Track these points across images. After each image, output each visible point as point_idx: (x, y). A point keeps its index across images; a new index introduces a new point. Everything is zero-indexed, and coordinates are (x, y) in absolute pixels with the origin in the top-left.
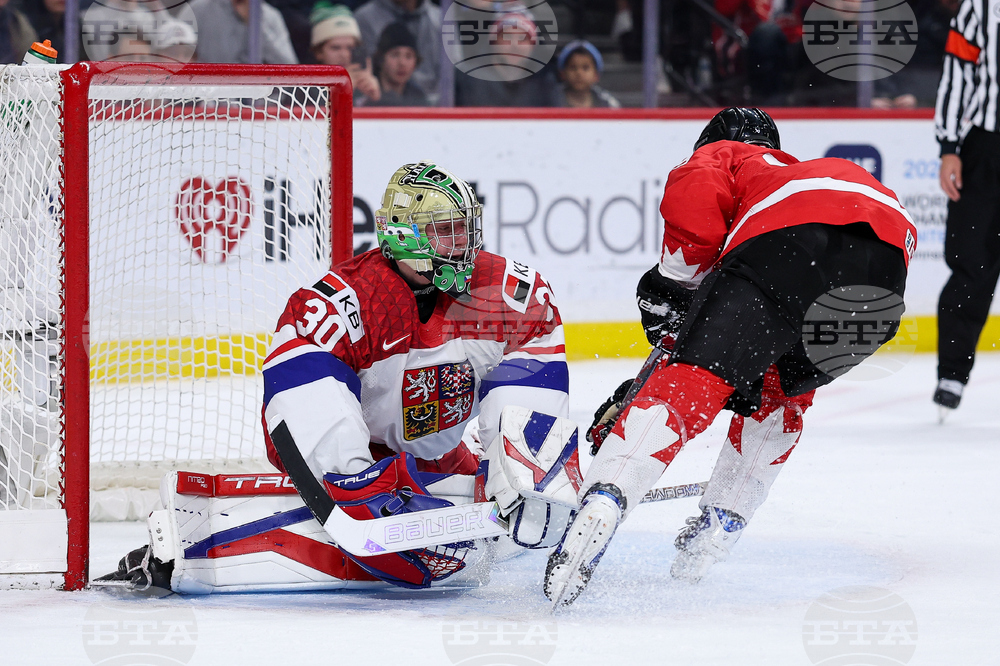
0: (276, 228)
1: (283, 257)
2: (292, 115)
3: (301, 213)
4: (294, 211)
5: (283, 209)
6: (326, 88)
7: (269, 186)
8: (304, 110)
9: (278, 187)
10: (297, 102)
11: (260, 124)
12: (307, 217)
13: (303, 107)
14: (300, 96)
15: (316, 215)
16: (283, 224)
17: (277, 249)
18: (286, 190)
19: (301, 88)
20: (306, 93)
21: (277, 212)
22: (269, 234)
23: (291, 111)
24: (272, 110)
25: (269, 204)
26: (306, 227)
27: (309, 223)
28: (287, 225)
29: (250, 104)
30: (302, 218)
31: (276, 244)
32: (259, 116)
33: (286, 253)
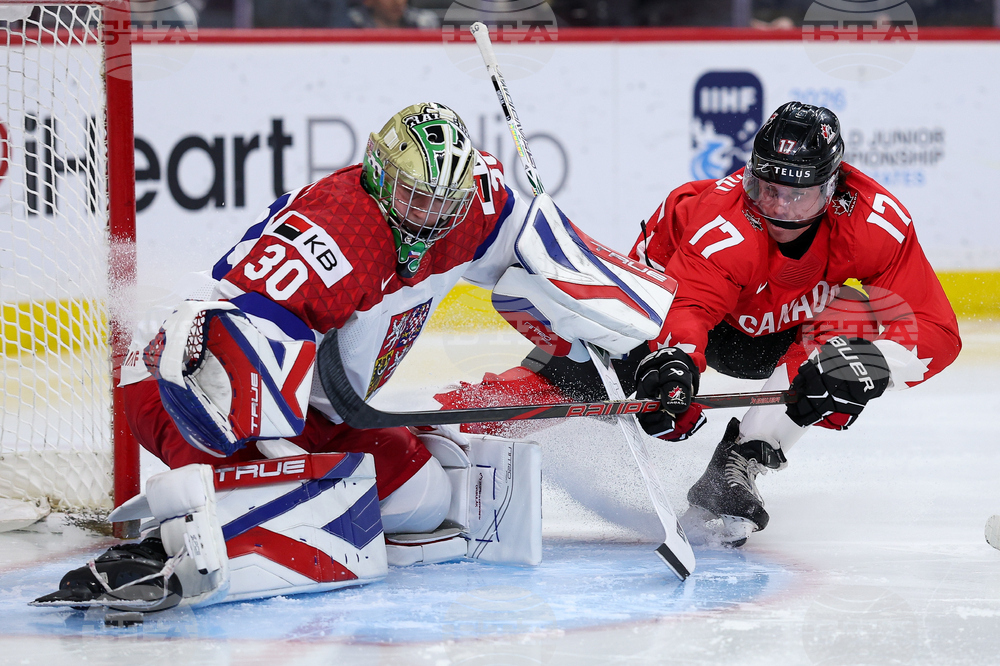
0: (40, 176)
1: (49, 211)
2: (56, 39)
3: (71, 157)
4: (62, 154)
5: (48, 153)
6: (98, 7)
7: (30, 125)
8: (72, 34)
9: (41, 127)
10: (62, 23)
11: (18, 49)
12: (78, 162)
13: (71, 31)
14: (66, 15)
15: (89, 158)
16: (48, 171)
17: (42, 201)
18: (52, 130)
19: (68, 7)
20: (74, 12)
21: (40, 156)
22: (32, 182)
23: (55, 35)
24: (32, 32)
25: (31, 146)
26: (77, 174)
27: (81, 169)
28: (54, 172)
29: (5, 26)
30: (72, 163)
31: (41, 194)
32: (16, 41)
33: (53, 206)
